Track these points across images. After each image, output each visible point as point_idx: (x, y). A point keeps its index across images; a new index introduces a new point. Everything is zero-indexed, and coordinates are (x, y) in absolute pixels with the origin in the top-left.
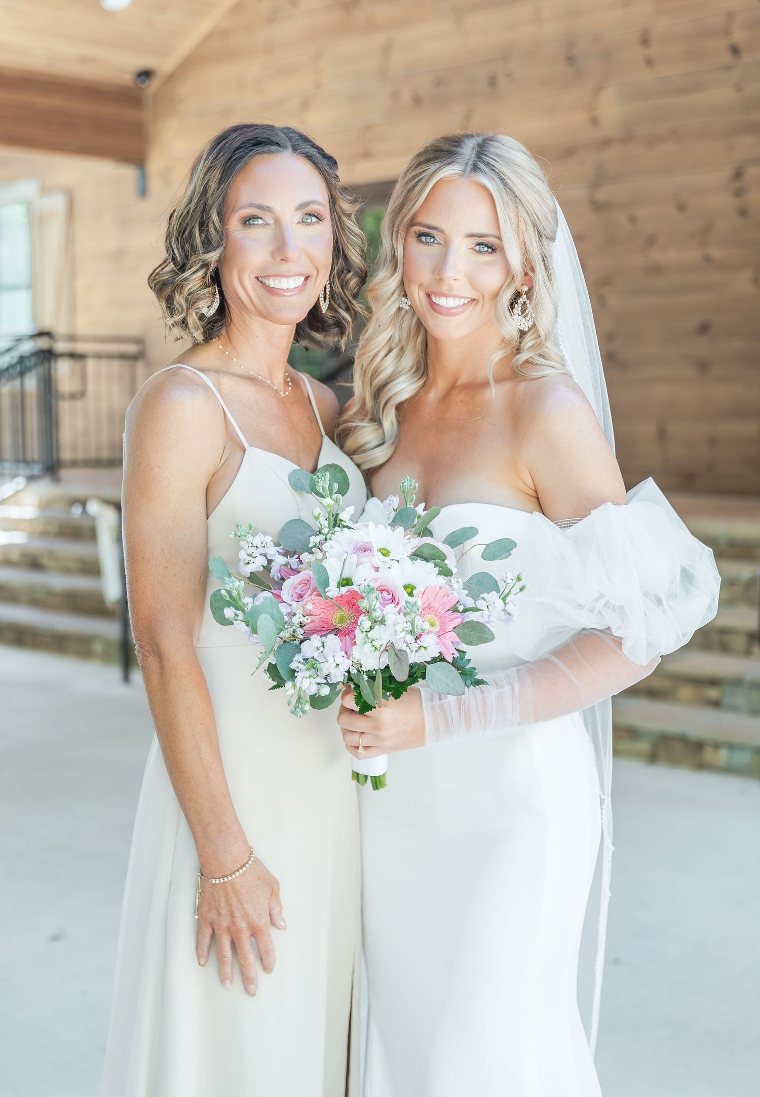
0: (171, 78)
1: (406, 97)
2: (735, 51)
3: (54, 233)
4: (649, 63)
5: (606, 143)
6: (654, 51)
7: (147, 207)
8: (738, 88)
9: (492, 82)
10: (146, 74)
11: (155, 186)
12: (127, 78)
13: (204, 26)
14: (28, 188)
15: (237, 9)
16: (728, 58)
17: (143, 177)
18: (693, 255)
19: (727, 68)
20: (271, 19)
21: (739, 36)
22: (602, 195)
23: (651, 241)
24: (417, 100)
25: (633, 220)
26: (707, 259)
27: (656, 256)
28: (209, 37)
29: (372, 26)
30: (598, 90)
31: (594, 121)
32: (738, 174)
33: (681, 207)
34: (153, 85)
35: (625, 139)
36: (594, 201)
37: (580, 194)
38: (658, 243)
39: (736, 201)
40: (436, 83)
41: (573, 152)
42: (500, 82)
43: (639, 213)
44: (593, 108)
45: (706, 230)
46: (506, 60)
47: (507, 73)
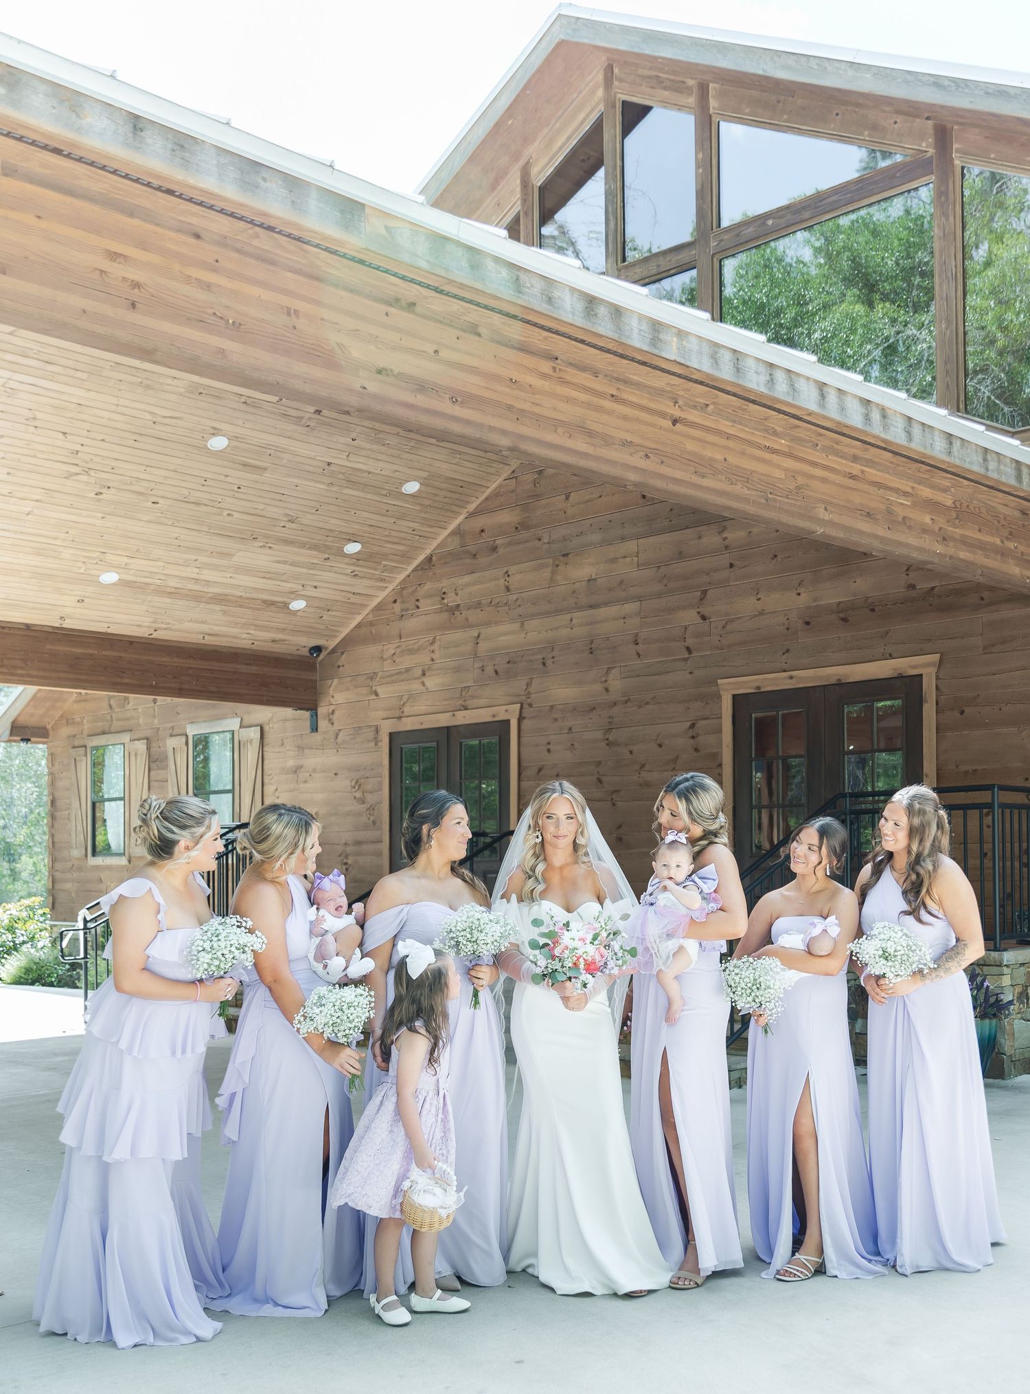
0: (334, 651)
1: (490, 670)
2: (689, 649)
3: (251, 754)
4: (639, 655)
5: (615, 704)
6: (641, 648)
7: (317, 737)
8: (691, 673)
9: (544, 664)
10: (318, 649)
11: (323, 724)
12: (305, 652)
13: (359, 619)
14: (234, 724)
15: (379, 608)
16: (687, 655)
17: (315, 717)
19: (686, 660)
20: (402, 616)
21: (690, 642)
22: (611, 737)
23: (643, 765)
24: (496, 672)
25: (631, 752)
27: (646, 775)
28: (359, 626)
29: (467, 625)
30: (610, 669)
31: (607, 690)
32: (693, 726)
33: (660, 746)
34: (322, 657)
35: (626, 702)
36: (608, 739)
37: (599, 735)
38: (647, 767)
39: (692, 741)
40: (509, 662)
41: (594, 708)
42: (549, 662)
43: (635, 748)
44: (606, 681)
45: (675, 760)
46: (553, 649)
47: (553, 657)
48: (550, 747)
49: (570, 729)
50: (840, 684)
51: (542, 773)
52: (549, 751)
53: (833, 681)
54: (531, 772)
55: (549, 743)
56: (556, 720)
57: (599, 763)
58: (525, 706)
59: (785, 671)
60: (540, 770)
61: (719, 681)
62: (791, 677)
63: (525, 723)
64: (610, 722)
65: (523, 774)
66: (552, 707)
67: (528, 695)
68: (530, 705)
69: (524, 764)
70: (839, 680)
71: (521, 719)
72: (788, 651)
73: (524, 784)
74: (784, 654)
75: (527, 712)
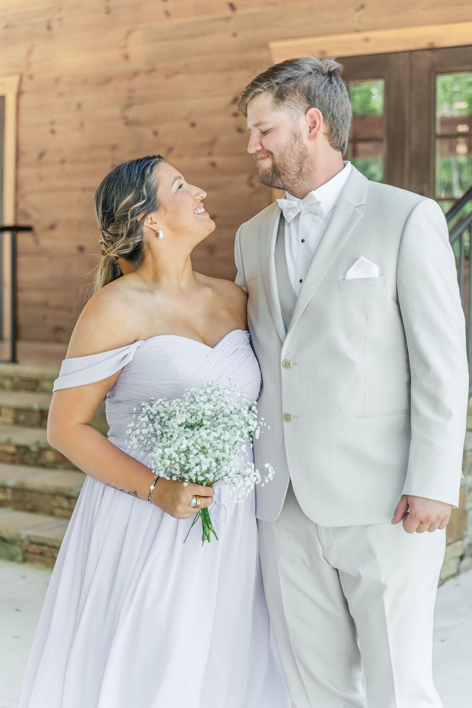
2: (232, 7)
4: (167, 14)
5: (136, 74)
6: (172, 5)
8: (235, 35)
9: (49, 28)
16: (229, 13)
18: (203, 161)
19: (227, 19)
22: (131, 114)
25: (156, 133)
26: (213, 164)
30: (129, 32)
31: (126, 57)
32: (236, 100)
33: (193, 125)
35: (151, 71)
36: (125, 118)
37: (115, 112)
38: (176, 152)
39: (234, 120)
40: (7, 27)
41: (108, 80)
42: (55, 25)
43: (161, 129)
44: (125, 47)
45: (213, 142)
46: (60, 9)
47: (60, 19)
48: (57, 127)
49: (79, 106)
50: (432, 49)
51: (45, 158)
52: (53, 132)
53: (423, 44)
54: (30, 157)
55: (53, 123)
56: (62, 94)
57: (114, 147)
58: (26, 79)
59: (358, 31)
60: (41, 155)
61: (273, 45)
62: (367, 40)
63: (26, 100)
64: (130, 98)
65: (23, 160)
66: (57, 80)
67: (29, 65)
68: (31, 77)
69: (22, 148)
70: (431, 44)
71: (19, 94)
72: (363, 7)
73: (23, 172)
74: (357, 10)
75: (27, 85)
